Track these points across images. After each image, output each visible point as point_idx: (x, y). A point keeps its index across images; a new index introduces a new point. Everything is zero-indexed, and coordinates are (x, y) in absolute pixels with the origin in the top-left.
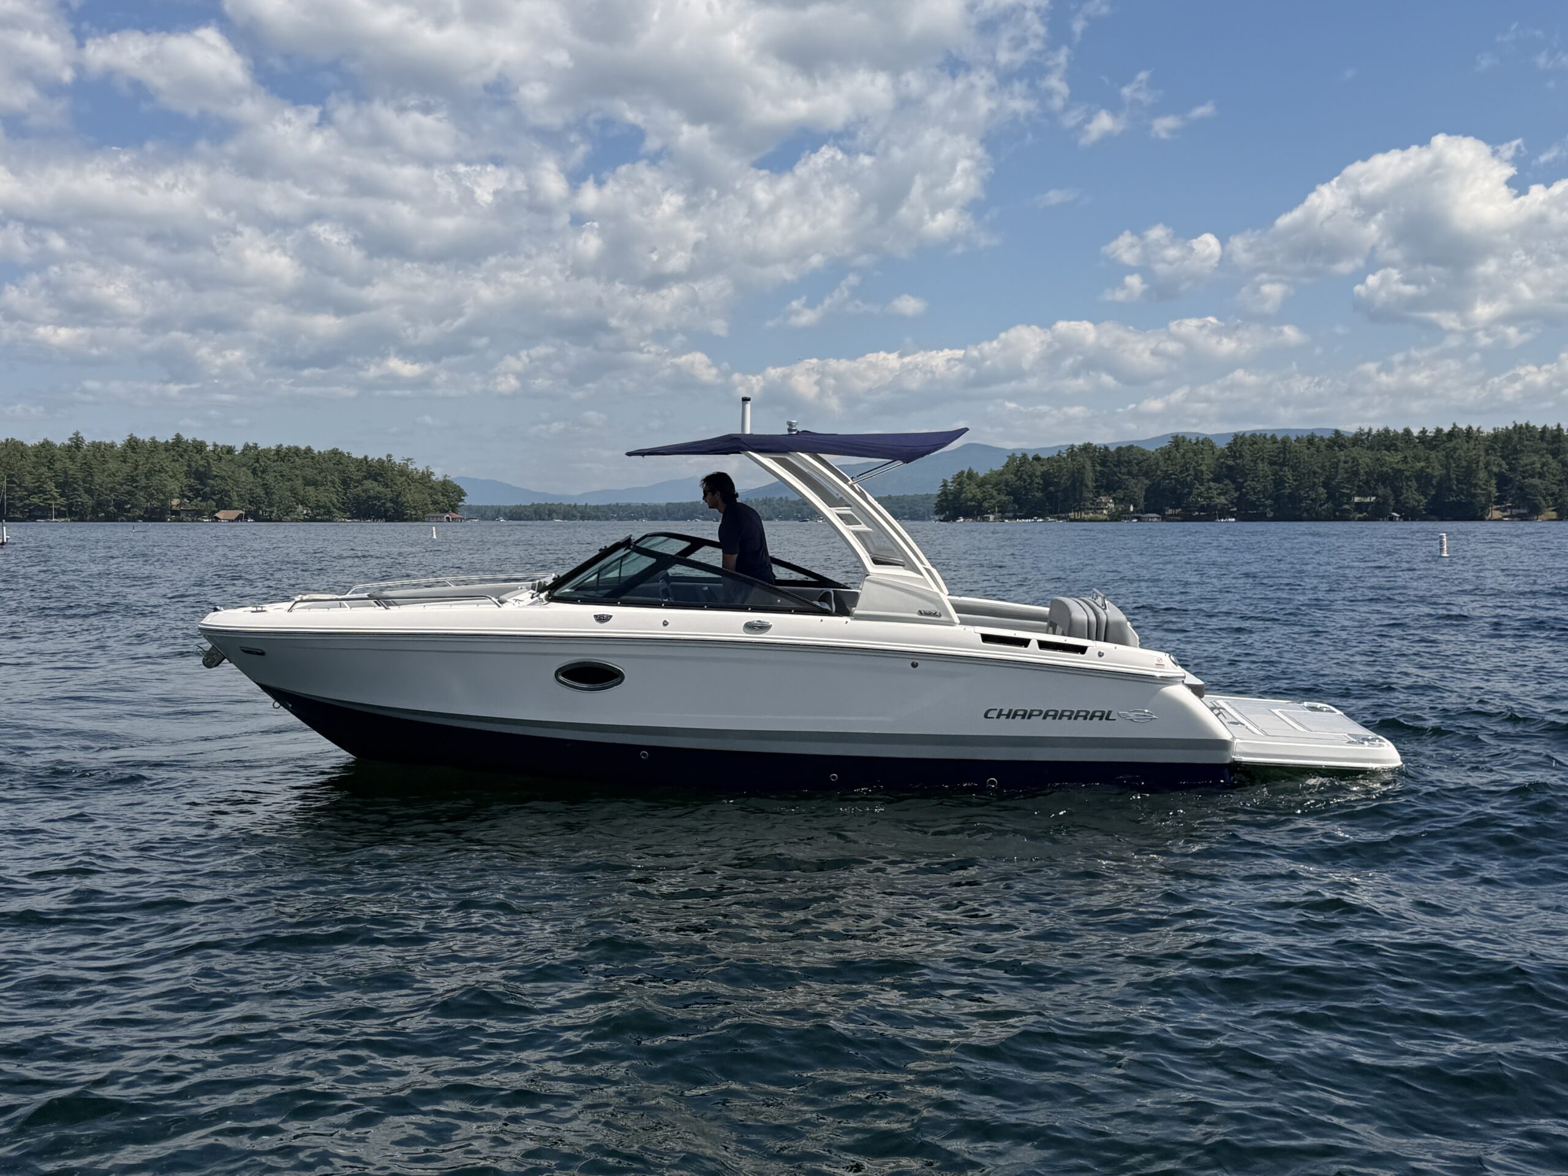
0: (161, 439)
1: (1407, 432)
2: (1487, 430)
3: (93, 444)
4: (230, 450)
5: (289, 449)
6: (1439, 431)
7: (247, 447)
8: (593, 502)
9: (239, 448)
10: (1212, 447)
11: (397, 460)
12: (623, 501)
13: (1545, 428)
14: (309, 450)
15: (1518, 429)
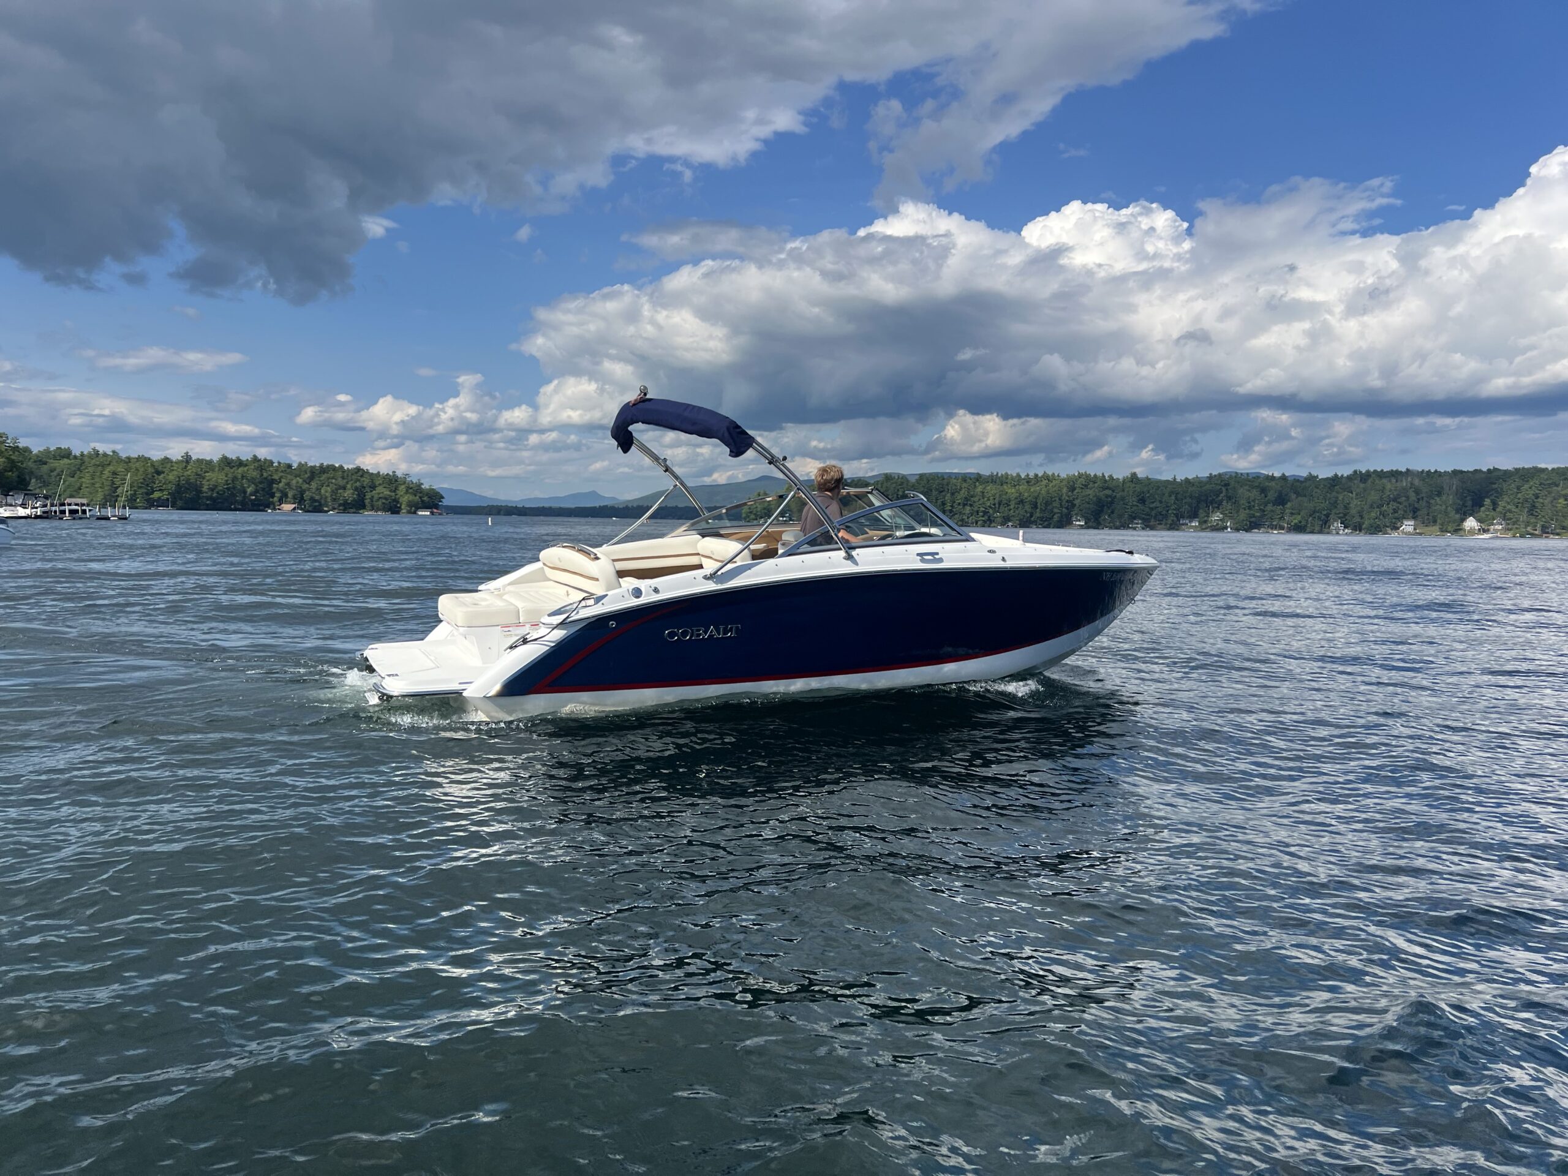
0: (244, 458)
1: (1018, 475)
2: (1063, 475)
3: (198, 460)
4: (289, 466)
5: (328, 466)
6: (1036, 475)
7: (300, 464)
8: (527, 506)
9: (295, 466)
10: (908, 481)
11: (399, 474)
12: (547, 505)
13: (1095, 475)
14: (341, 467)
15: (1080, 476)
